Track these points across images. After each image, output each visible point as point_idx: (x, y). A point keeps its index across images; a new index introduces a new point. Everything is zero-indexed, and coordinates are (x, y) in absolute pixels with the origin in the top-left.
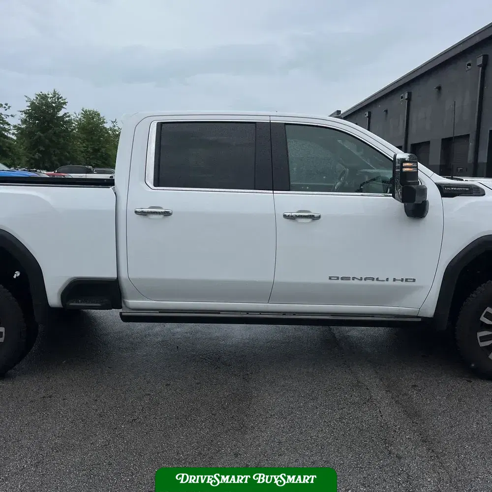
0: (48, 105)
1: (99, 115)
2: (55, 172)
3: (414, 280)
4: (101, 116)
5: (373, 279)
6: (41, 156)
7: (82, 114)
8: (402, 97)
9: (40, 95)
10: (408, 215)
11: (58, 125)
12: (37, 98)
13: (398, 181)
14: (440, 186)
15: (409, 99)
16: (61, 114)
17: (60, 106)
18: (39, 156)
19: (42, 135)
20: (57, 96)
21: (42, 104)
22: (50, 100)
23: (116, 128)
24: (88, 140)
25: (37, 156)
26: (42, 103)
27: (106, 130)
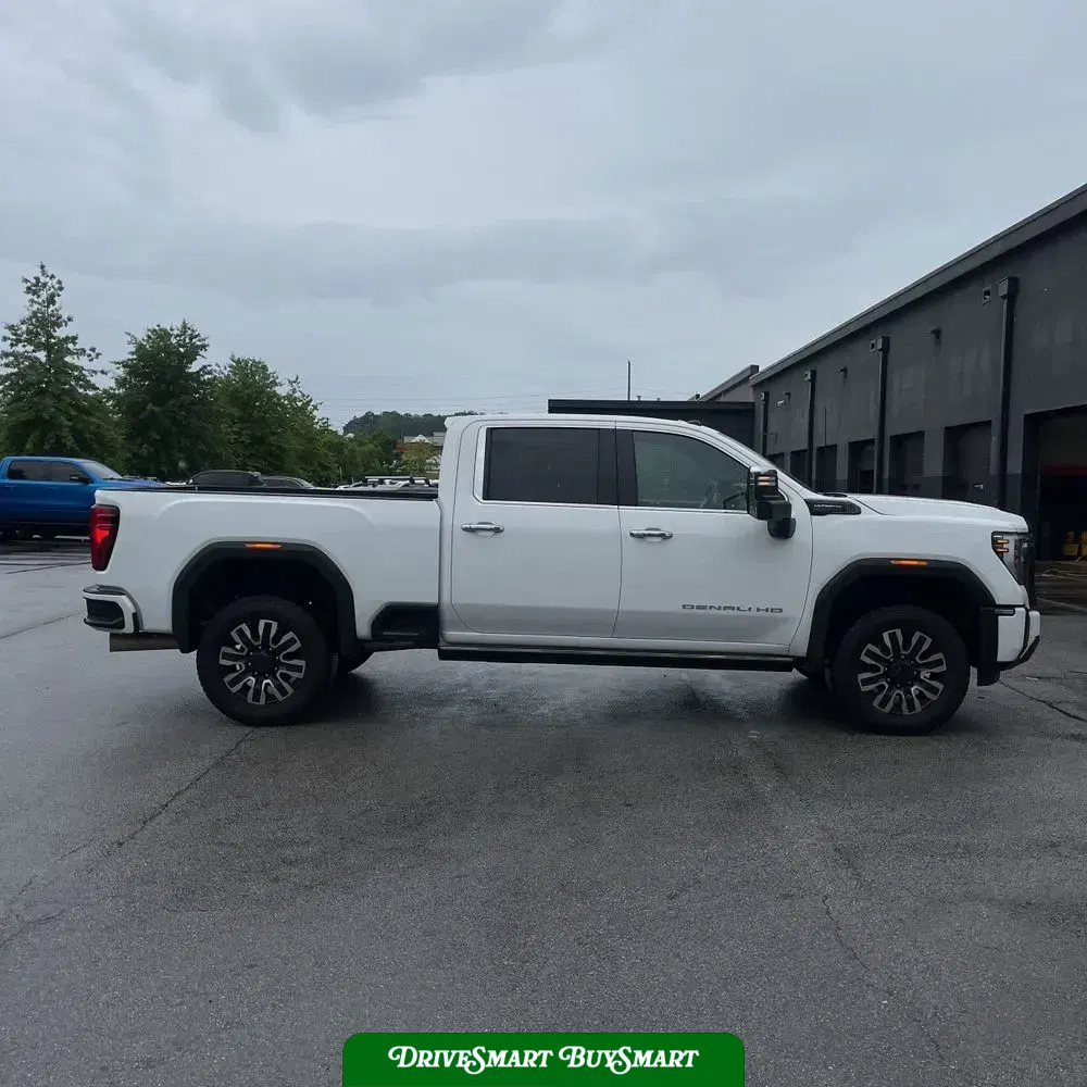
0: (170, 351)
1: (265, 368)
2: (188, 483)
3: (781, 610)
4: (270, 370)
5: (733, 608)
6: (152, 450)
7: (231, 366)
8: (873, 346)
9: (155, 330)
10: (771, 535)
11: (186, 391)
12: (149, 337)
13: (752, 496)
14: (809, 503)
15: (885, 350)
16: (194, 367)
17: (193, 352)
18: (149, 452)
19: (156, 409)
20: (189, 332)
21: (160, 350)
22: (174, 341)
23: (298, 395)
24: (241, 420)
25: (145, 451)
26: (159, 346)
27: (279, 399)
